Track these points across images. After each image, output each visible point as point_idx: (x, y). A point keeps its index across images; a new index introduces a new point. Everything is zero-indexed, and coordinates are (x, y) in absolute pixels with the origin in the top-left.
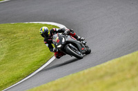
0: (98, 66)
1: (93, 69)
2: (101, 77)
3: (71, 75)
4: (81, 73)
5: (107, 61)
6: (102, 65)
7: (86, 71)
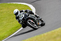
0: (53, 31)
1: (50, 33)
2: (55, 38)
3: (36, 36)
4: (42, 35)
5: (58, 28)
6: (55, 30)
7: (45, 34)
